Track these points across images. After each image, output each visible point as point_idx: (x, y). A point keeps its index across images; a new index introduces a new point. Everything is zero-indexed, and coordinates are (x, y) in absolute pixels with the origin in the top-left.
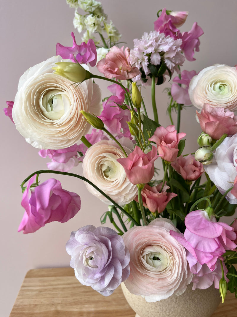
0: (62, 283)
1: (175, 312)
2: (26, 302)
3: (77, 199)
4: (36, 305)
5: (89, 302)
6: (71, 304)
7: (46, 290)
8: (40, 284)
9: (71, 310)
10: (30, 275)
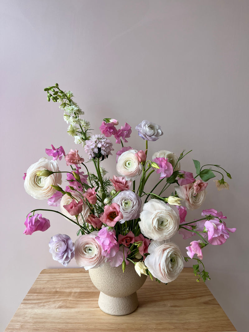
0: (63, 277)
1: (110, 283)
2: (38, 286)
3: (48, 222)
4: (44, 288)
5: (77, 287)
6: (66, 288)
7: (52, 280)
8: (49, 277)
9: (65, 291)
10: (43, 272)
